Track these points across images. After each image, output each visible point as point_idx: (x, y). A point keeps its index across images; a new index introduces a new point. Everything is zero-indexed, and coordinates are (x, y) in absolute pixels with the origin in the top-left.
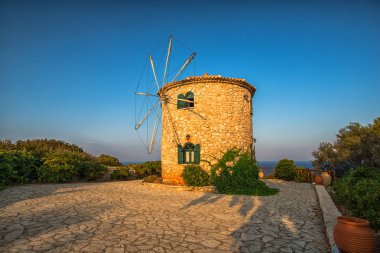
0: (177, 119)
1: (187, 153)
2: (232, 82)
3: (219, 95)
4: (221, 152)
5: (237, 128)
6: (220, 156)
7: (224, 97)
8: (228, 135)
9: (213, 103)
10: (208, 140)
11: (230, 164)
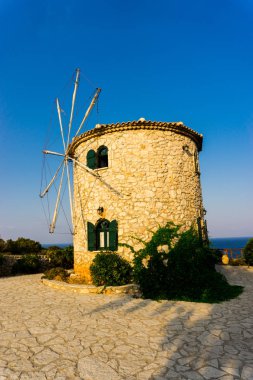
0: (87, 185)
1: (102, 234)
2: (163, 128)
3: (143, 147)
4: (150, 231)
5: (173, 194)
6: (148, 238)
7: (150, 149)
8: (159, 205)
9: (135, 160)
10: (128, 214)
11: (163, 248)
